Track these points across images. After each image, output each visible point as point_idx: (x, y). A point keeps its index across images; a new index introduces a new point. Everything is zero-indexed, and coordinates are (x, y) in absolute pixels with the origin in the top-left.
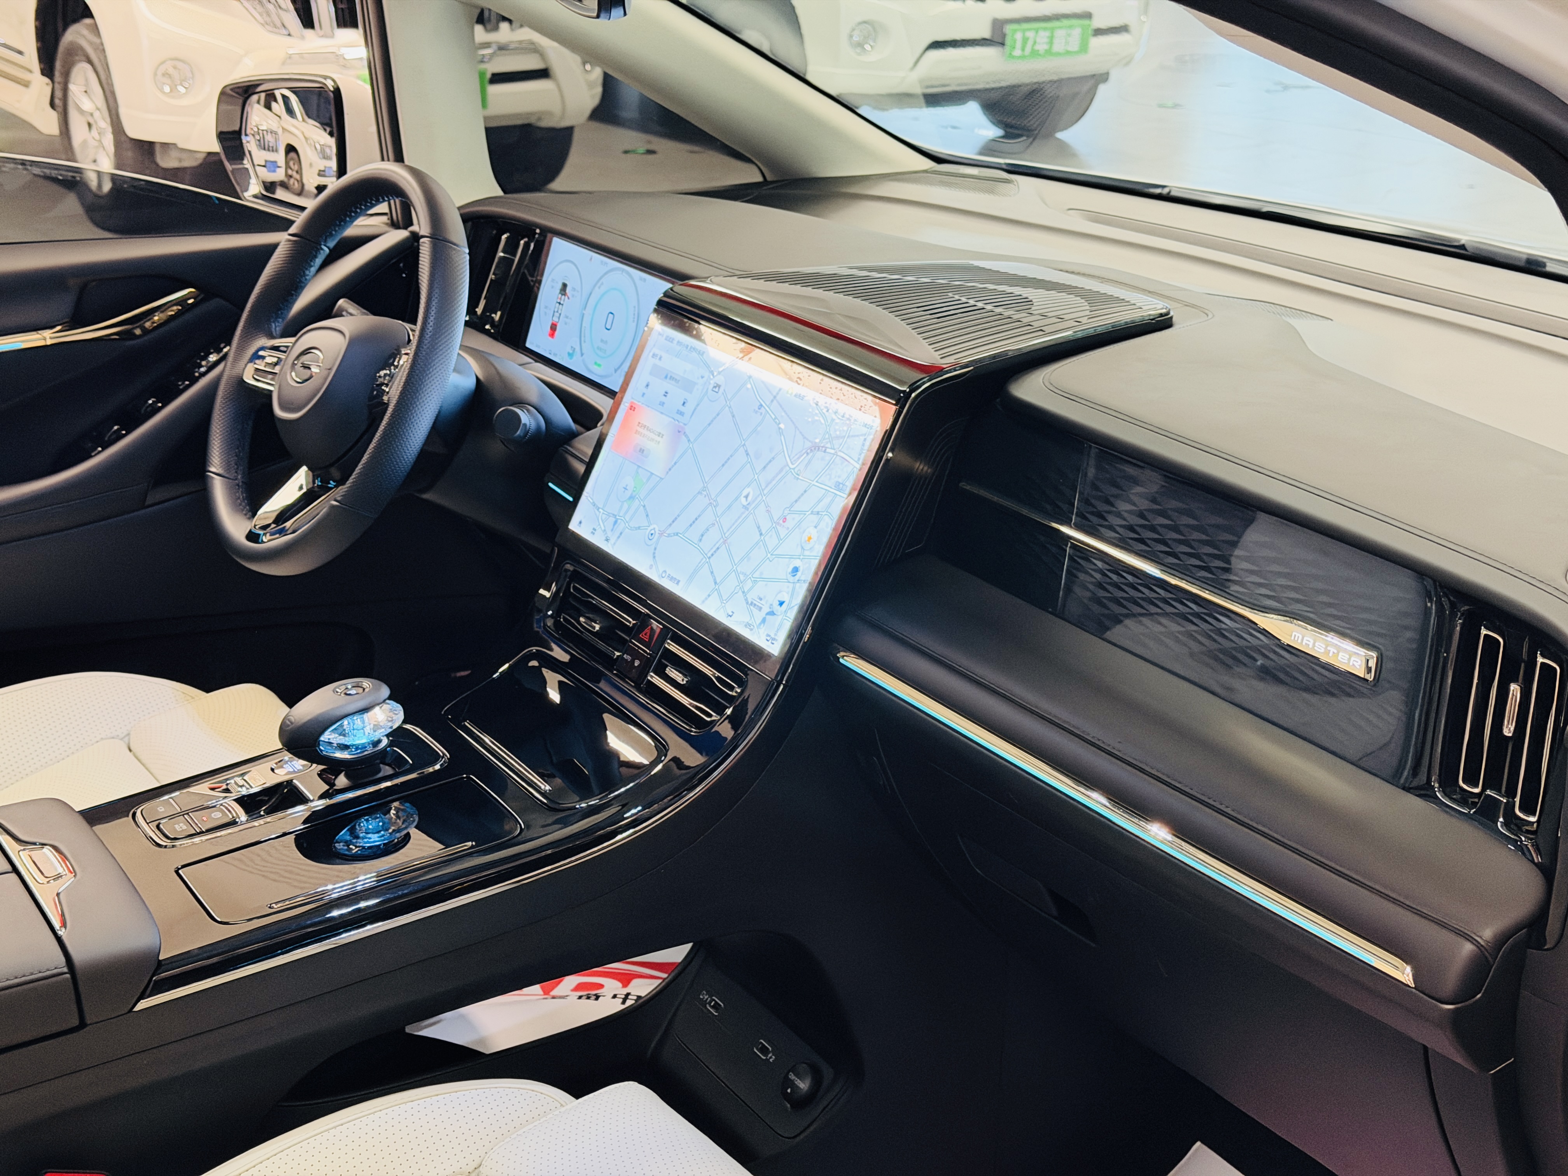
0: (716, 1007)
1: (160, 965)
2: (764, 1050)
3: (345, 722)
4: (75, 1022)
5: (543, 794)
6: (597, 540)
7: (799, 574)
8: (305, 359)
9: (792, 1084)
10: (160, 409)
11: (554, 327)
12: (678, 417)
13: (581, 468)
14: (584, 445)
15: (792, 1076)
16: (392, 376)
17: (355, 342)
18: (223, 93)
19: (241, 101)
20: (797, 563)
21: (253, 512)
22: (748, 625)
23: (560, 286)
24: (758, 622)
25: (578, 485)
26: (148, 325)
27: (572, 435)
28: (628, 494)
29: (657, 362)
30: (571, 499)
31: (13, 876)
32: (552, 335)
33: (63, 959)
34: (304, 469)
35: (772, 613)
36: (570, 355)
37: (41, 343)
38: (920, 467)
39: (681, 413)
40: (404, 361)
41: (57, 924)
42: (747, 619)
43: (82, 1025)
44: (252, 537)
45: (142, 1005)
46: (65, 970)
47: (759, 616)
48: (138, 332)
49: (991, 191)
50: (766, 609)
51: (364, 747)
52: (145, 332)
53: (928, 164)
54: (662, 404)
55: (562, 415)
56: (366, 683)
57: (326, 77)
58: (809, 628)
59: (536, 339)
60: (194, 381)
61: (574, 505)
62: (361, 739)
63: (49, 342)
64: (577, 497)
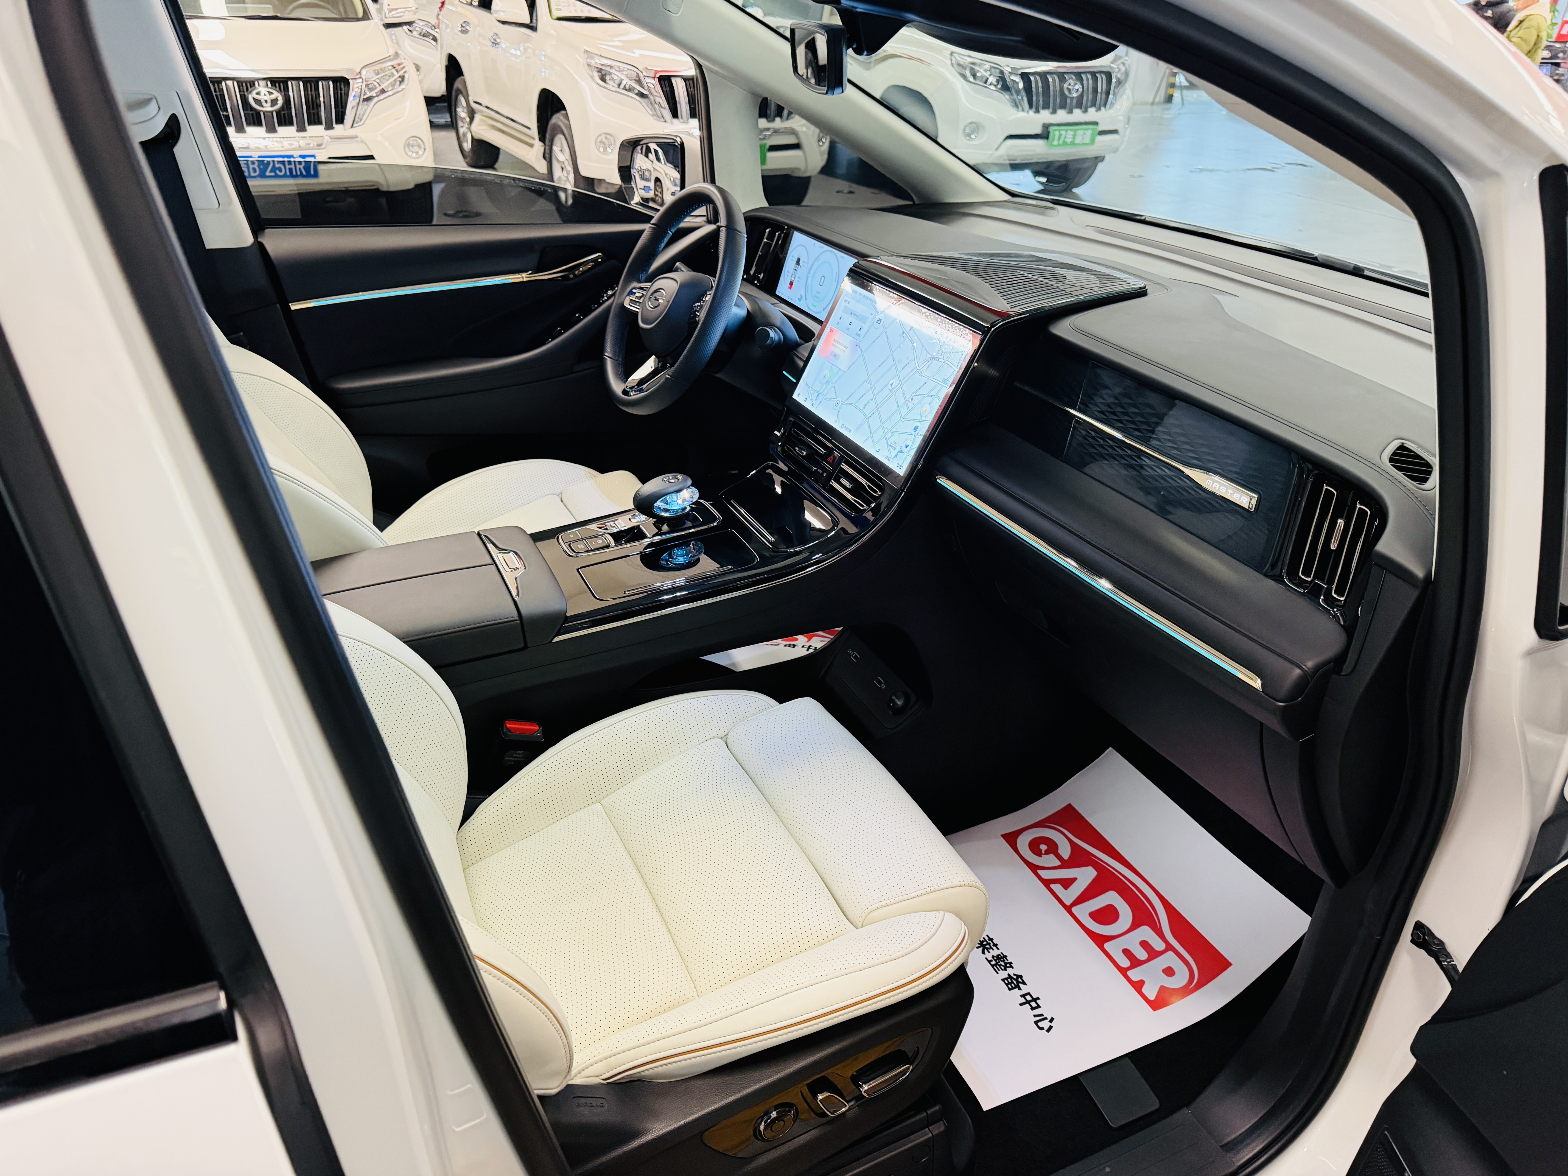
0: (856, 657)
1: (567, 619)
2: (880, 683)
3: (668, 497)
4: (522, 645)
5: (770, 543)
6: (807, 405)
7: (918, 430)
8: (655, 295)
9: (894, 702)
10: (582, 319)
11: (791, 284)
12: (856, 337)
13: (801, 364)
14: (804, 351)
15: (894, 697)
16: (701, 306)
17: (683, 287)
18: (622, 145)
19: (631, 150)
20: (918, 424)
21: (626, 379)
22: (887, 457)
23: (796, 260)
24: (893, 455)
25: (798, 373)
26: (577, 272)
27: (798, 345)
28: (826, 379)
29: (846, 304)
30: (795, 381)
31: (493, 567)
32: (790, 288)
33: (516, 613)
34: (653, 357)
35: (901, 452)
36: (800, 300)
37: (521, 280)
38: (992, 372)
39: (859, 335)
40: (708, 298)
41: (514, 593)
42: (887, 454)
43: (526, 647)
44: (625, 392)
45: (557, 639)
46: (517, 618)
47: (894, 453)
48: (571, 276)
49: (1043, 214)
50: (898, 449)
51: (677, 511)
52: (575, 275)
53: (1006, 197)
54: (848, 329)
55: (793, 333)
56: (680, 477)
57: (676, 136)
58: (922, 461)
59: (782, 290)
60: (600, 305)
61: (796, 385)
62: (676, 507)
63: (525, 280)
64: (798, 380)
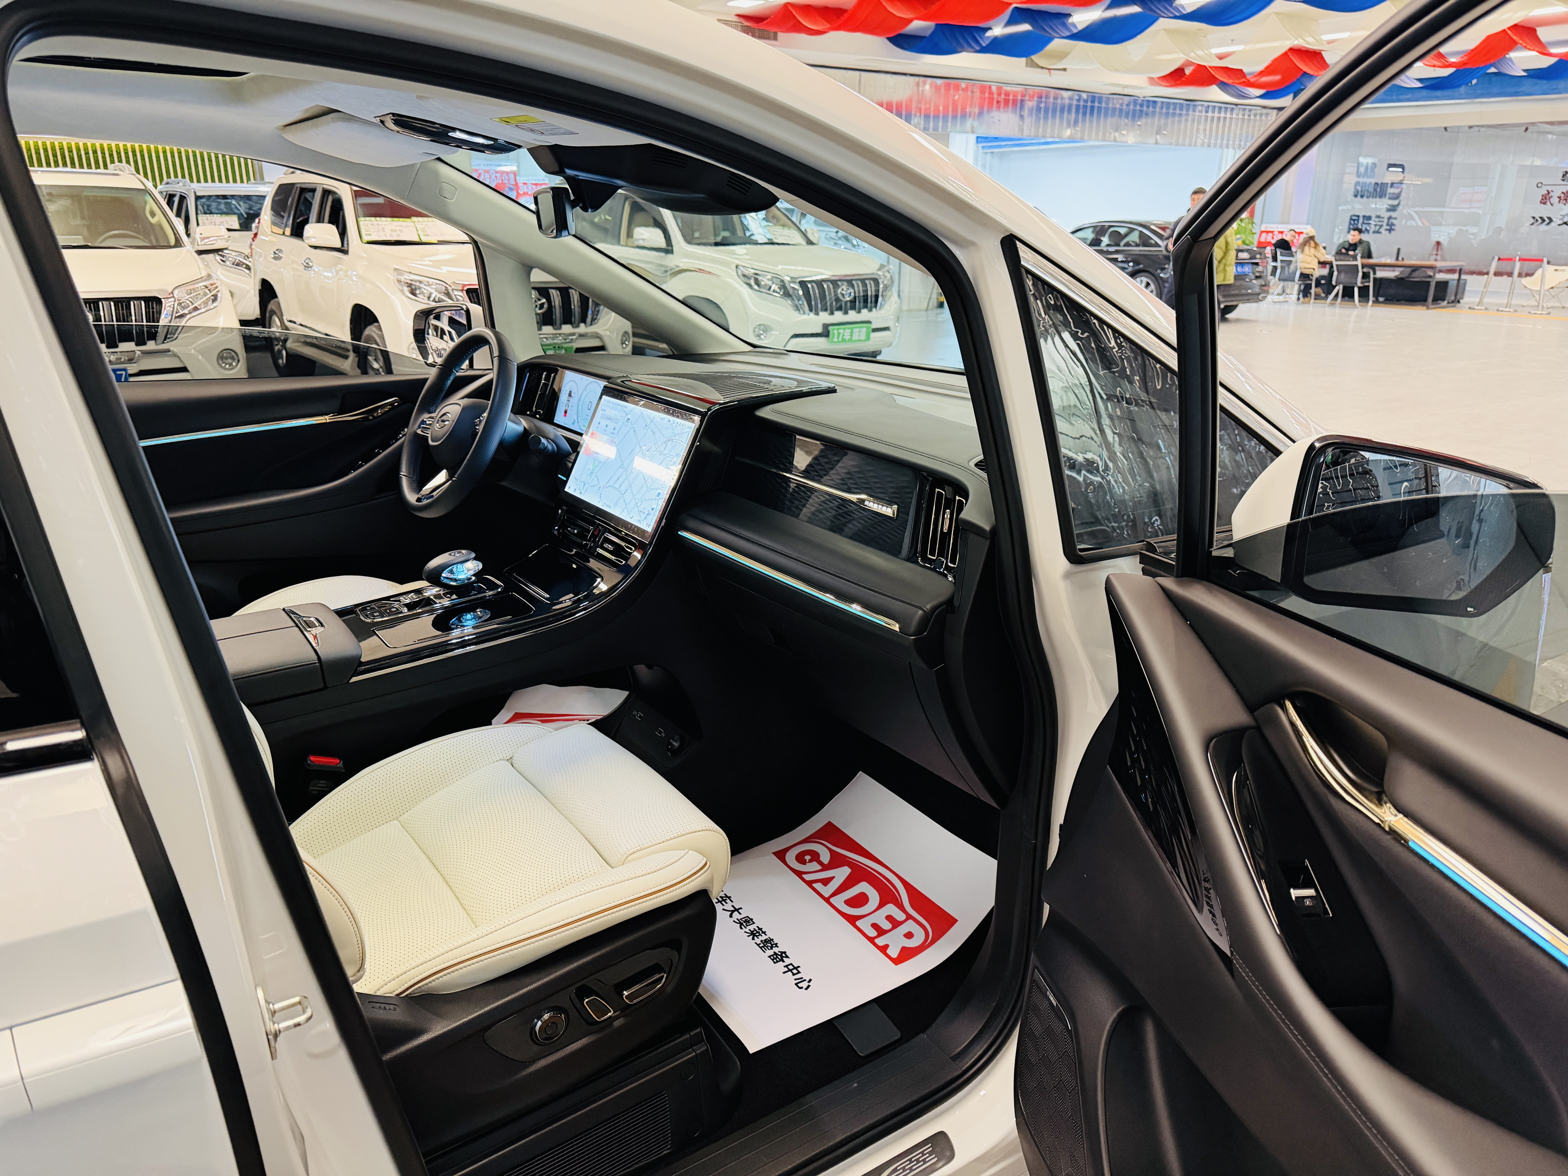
0: (640, 717)
1: (360, 664)
2: (660, 732)
3: (455, 566)
4: (322, 686)
5: (547, 599)
6: (577, 494)
7: (660, 495)
8: (444, 418)
9: (671, 744)
10: (381, 453)
11: (566, 412)
12: (611, 435)
13: (570, 465)
14: (573, 457)
15: (671, 741)
16: (480, 421)
17: (465, 409)
18: (416, 315)
19: (424, 319)
20: (660, 491)
21: (421, 490)
22: (639, 521)
23: (568, 393)
24: (643, 518)
25: (568, 473)
26: (375, 414)
27: (571, 454)
28: (590, 471)
29: (603, 412)
30: (565, 479)
31: (296, 629)
32: (565, 416)
33: (316, 657)
34: (445, 471)
35: (648, 514)
36: (573, 424)
37: (325, 421)
38: (715, 449)
39: (613, 433)
40: (485, 415)
41: (314, 645)
42: (639, 518)
43: (325, 687)
44: (419, 500)
45: (354, 679)
46: (317, 661)
47: (643, 516)
48: (371, 418)
49: (777, 358)
50: (646, 513)
51: (463, 580)
52: (374, 418)
53: (750, 348)
54: (605, 430)
55: (566, 446)
56: (464, 551)
57: (462, 304)
58: (664, 520)
59: (559, 418)
60: (397, 440)
61: (566, 482)
62: (462, 576)
63: (328, 421)
64: (568, 478)
